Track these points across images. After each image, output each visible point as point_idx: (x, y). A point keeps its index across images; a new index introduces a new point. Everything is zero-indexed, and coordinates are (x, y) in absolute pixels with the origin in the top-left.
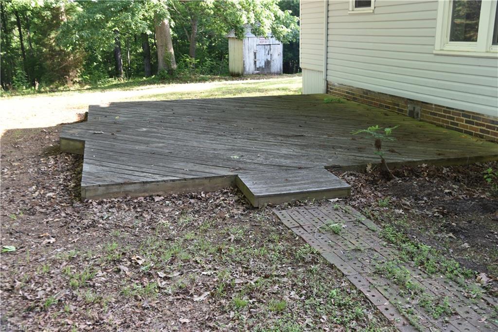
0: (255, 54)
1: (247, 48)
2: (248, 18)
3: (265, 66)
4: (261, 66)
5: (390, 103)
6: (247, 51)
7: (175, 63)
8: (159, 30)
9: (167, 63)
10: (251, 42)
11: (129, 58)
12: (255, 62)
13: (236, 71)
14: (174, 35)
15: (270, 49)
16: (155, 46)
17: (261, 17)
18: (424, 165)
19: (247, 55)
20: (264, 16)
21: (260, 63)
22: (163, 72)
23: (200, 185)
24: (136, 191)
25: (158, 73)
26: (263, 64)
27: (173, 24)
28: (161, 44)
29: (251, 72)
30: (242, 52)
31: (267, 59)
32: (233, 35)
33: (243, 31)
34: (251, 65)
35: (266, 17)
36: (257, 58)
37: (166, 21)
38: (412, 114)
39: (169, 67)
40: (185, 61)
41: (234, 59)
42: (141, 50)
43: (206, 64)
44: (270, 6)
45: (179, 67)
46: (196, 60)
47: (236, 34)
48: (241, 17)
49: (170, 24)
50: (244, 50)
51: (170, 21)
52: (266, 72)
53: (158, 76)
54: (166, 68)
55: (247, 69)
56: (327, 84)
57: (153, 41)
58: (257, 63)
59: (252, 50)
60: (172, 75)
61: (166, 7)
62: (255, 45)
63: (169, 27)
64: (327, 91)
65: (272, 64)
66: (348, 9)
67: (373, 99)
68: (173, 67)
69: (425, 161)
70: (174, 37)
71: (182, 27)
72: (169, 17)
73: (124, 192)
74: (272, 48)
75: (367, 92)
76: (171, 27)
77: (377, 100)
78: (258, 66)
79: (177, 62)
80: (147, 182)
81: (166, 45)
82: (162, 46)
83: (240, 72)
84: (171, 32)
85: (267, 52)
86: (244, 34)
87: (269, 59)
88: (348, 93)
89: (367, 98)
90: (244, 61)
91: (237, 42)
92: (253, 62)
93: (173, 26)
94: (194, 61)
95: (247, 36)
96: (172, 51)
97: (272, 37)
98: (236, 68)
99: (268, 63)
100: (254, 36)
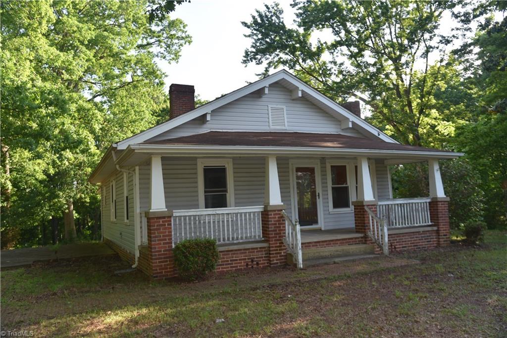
7: (75, 234)
22: (67, 239)
45: (78, 237)
54: (69, 237)
68: (73, 237)
96: (74, 227)
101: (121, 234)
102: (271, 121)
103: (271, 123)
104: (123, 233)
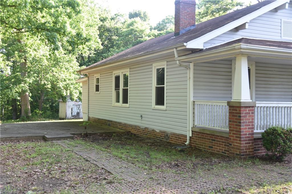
0: (72, 109)
1: (68, 106)
2: (66, 93)
3: (77, 115)
4: (75, 114)
5: (104, 122)
6: (68, 108)
7: (30, 113)
8: (23, 97)
9: (26, 113)
10: (70, 104)
11: (3, 112)
12: (72, 113)
13: (62, 117)
14: (31, 100)
15: (79, 107)
16: (20, 106)
17: (73, 93)
18: (99, 134)
19: (68, 110)
20: (74, 92)
21: (74, 113)
22: (24, 117)
23: (33, 138)
24: (14, 139)
25: (21, 118)
26: (76, 114)
27: (31, 94)
28: (24, 104)
29: (69, 117)
30: (66, 108)
31: (78, 112)
32: (61, 100)
33: (66, 98)
34: (69, 114)
35: (75, 93)
36: (73, 111)
37: (27, 93)
38: (109, 125)
39: (27, 115)
40: (36, 112)
41: (62, 112)
42: (11, 108)
43: (47, 114)
44: (78, 88)
45: (32, 115)
46: (42, 111)
47: (62, 100)
48: (63, 92)
49: (29, 95)
50: (66, 107)
51: (29, 93)
52: (77, 118)
53: (21, 119)
54: (25, 115)
55: (68, 116)
56: (89, 118)
57: (19, 103)
58: (73, 113)
59: (71, 107)
60: (28, 118)
61: (28, 87)
62: (72, 105)
63: (28, 96)
64: (89, 120)
65: (80, 114)
66: (94, 92)
67: (100, 121)
68: (29, 115)
69: (99, 133)
70: (31, 101)
71: (36, 96)
72: (29, 92)
73: (11, 139)
74: (80, 106)
75: (99, 119)
76: (29, 96)
77: (102, 122)
78: (73, 115)
79: (31, 113)
80: (18, 137)
81: (26, 105)
82: (24, 105)
83: (64, 118)
84: (30, 99)
85: (78, 108)
86: (66, 100)
87: (79, 112)
88: (94, 120)
89: (99, 121)
90: (66, 112)
91: (63, 104)
92: (70, 113)
93: (30, 96)
94: (41, 112)
95: (68, 101)
96: (29, 107)
97: (79, 101)
98: (62, 116)
99: (78, 114)
100: (71, 101)
101: (141, 116)
102: (282, 33)
103: (282, 34)
104: (143, 115)
